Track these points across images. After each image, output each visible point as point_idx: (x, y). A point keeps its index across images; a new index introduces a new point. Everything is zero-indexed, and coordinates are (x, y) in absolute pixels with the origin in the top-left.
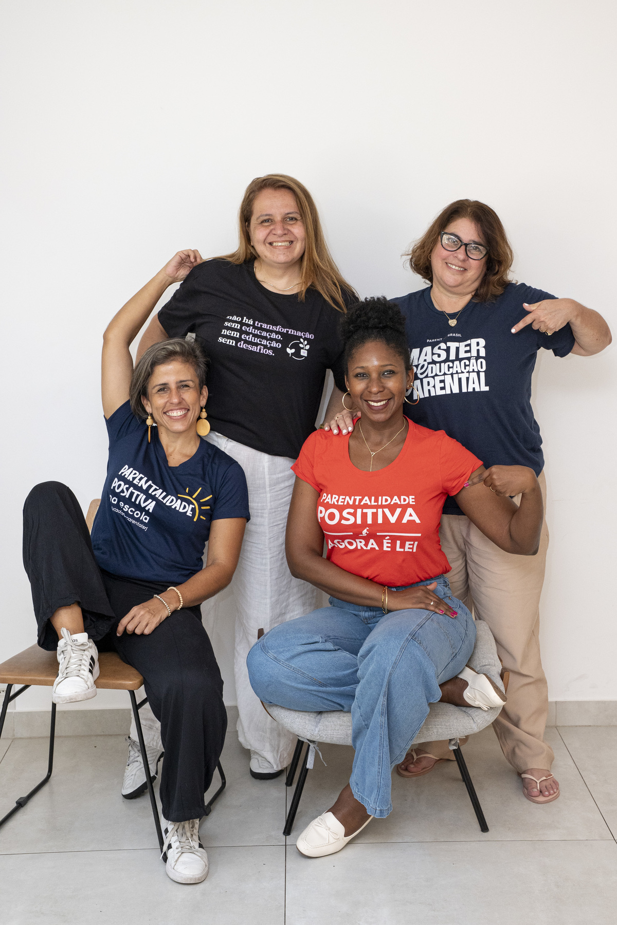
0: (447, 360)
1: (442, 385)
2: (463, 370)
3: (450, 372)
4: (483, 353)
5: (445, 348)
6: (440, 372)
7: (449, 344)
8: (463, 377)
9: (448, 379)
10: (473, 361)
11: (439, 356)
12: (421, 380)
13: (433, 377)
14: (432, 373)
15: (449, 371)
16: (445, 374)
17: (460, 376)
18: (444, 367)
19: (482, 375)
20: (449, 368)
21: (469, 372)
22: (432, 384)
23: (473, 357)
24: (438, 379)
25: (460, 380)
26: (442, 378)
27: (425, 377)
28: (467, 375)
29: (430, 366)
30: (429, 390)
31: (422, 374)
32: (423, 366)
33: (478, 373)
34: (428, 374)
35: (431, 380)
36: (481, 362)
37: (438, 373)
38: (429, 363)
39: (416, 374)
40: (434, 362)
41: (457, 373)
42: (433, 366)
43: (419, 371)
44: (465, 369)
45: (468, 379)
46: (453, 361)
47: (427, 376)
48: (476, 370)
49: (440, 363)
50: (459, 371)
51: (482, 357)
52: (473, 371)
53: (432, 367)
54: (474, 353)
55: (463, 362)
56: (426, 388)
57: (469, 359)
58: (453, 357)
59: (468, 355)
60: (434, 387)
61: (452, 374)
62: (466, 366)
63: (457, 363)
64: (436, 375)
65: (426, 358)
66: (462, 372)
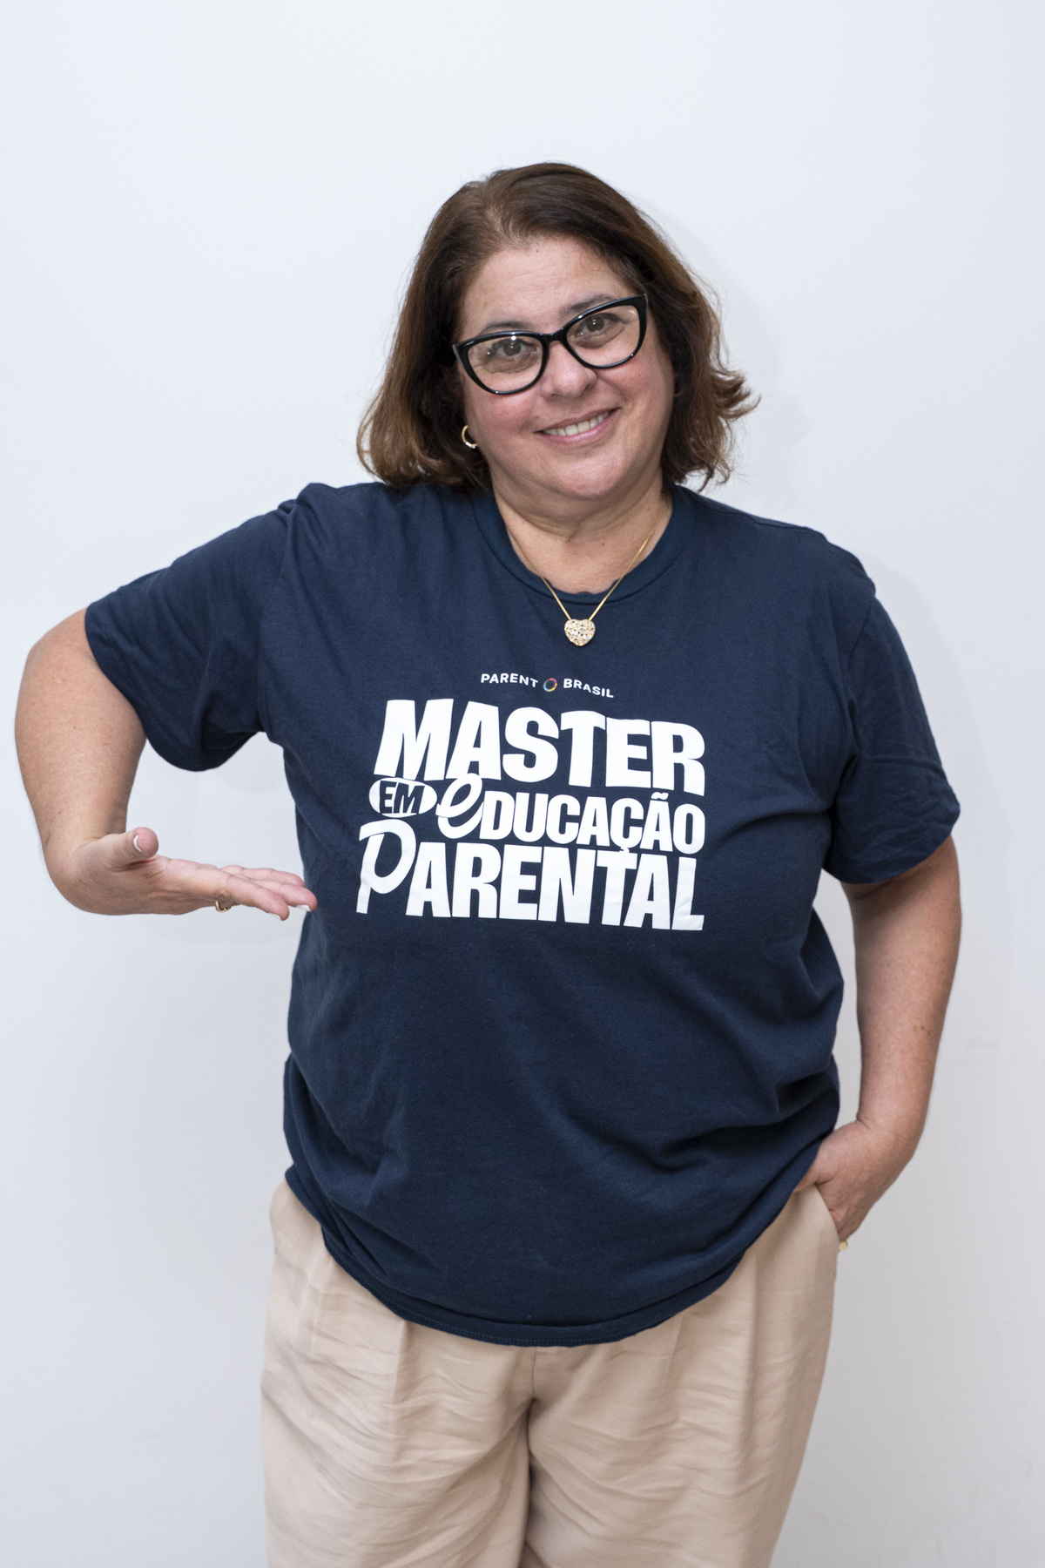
0: (557, 784)
1: (529, 883)
2: (618, 840)
3: (566, 838)
4: (695, 782)
5: (556, 735)
6: (529, 828)
7: (570, 719)
8: (617, 865)
9: (556, 861)
10: (659, 808)
11: (530, 760)
12: (451, 846)
13: (499, 845)
14: (496, 826)
15: (562, 830)
16: (545, 841)
17: (605, 858)
18: (548, 809)
19: (688, 868)
20: (565, 818)
21: (637, 850)
22: (489, 872)
23: (661, 791)
24: (517, 856)
25: (600, 874)
26: (532, 855)
27: (468, 839)
28: (630, 861)
29: (492, 797)
30: (475, 895)
31: (456, 822)
32: (464, 792)
33: (674, 858)
34: (478, 828)
35: (488, 854)
36: (690, 818)
37: (521, 834)
38: (489, 785)
39: (432, 814)
40: (508, 785)
41: (593, 845)
42: (504, 797)
43: (446, 811)
44: (626, 835)
45: (631, 876)
46: (581, 794)
47: (474, 837)
48: (666, 846)
49: (532, 789)
50: (603, 841)
51: (692, 799)
52: (656, 850)
53: (499, 804)
54: (665, 780)
55: (620, 806)
56: (464, 881)
57: (644, 796)
58: (580, 774)
59: (640, 779)
60: (497, 884)
61: (573, 848)
62: (629, 822)
63: (596, 804)
64: (512, 839)
65: (476, 755)
66: (614, 847)
